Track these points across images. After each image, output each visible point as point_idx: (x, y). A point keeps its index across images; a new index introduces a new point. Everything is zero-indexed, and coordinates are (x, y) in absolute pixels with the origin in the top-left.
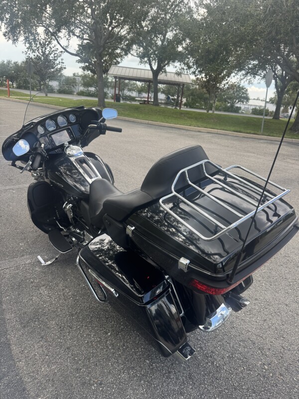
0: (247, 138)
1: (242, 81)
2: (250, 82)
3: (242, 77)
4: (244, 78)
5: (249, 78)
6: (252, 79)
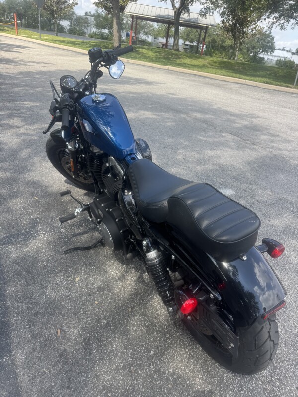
0: (279, 91)
2: (282, 28)
4: (276, 22)
5: (282, 22)
6: (285, 24)
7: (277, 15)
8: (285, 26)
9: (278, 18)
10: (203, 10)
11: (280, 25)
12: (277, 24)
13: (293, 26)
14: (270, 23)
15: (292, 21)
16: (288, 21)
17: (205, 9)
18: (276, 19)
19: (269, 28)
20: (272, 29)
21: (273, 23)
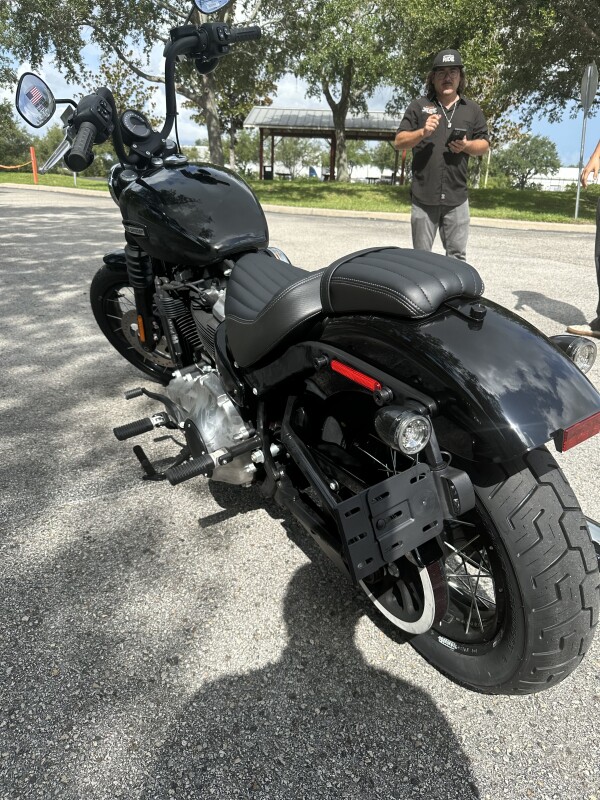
1: (535, 116)
2: (553, 118)
3: (534, 105)
4: (538, 108)
5: (550, 107)
6: (557, 110)
7: (536, 94)
8: (559, 115)
9: (541, 101)
10: (393, 103)
11: (548, 114)
12: (540, 112)
13: (573, 112)
14: (525, 112)
15: (570, 103)
16: (563, 104)
17: (396, 101)
18: (535, 102)
19: (525, 120)
20: (533, 121)
21: (533, 111)
